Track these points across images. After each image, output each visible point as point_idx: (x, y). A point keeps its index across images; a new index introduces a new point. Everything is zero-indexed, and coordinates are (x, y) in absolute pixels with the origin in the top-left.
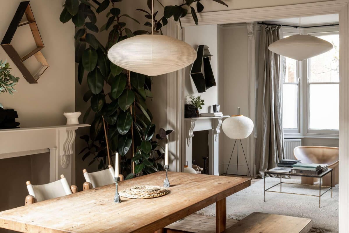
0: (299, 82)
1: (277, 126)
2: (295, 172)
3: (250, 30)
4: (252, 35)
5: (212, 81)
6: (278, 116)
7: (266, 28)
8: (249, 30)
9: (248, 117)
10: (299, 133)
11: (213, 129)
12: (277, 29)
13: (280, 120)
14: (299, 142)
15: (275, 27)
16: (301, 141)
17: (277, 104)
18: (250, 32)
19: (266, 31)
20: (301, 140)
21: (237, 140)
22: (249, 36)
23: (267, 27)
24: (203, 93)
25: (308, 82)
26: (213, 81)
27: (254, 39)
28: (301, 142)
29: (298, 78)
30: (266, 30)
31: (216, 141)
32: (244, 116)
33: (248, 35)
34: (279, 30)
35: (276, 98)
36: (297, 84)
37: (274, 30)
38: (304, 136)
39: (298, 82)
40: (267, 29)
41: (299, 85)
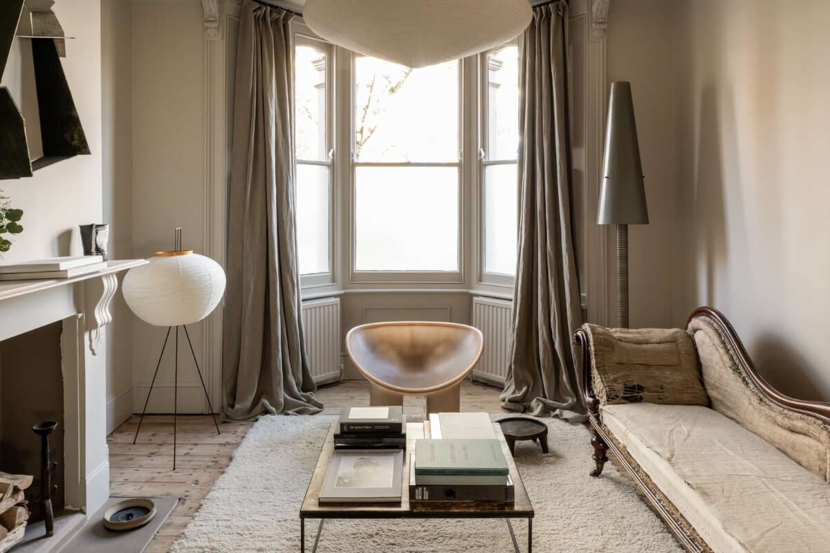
0: (333, 160)
1: (285, 272)
2: (426, 497)
3: (210, 10)
4: (216, 25)
5: (73, 139)
6: (289, 246)
7: (255, 11)
8: (206, 11)
9: (206, 256)
10: (334, 282)
11: (80, 315)
12: (284, 19)
13: (293, 256)
14: (335, 306)
15: (280, 13)
16: (339, 302)
17: (285, 214)
18: (210, 16)
19: (257, 19)
20: (338, 299)
21: (173, 332)
22: (207, 28)
23: (259, 8)
24: (23, 179)
25: (353, 161)
26: (76, 136)
27: (223, 38)
28: (339, 306)
29: (329, 151)
30: (255, 17)
31: (94, 354)
32: (194, 253)
33: (207, 25)
34: (289, 22)
35: (282, 200)
36: (328, 166)
37: (277, 20)
38: (343, 289)
39: (330, 161)
40: (260, 12)
41: (332, 166)
